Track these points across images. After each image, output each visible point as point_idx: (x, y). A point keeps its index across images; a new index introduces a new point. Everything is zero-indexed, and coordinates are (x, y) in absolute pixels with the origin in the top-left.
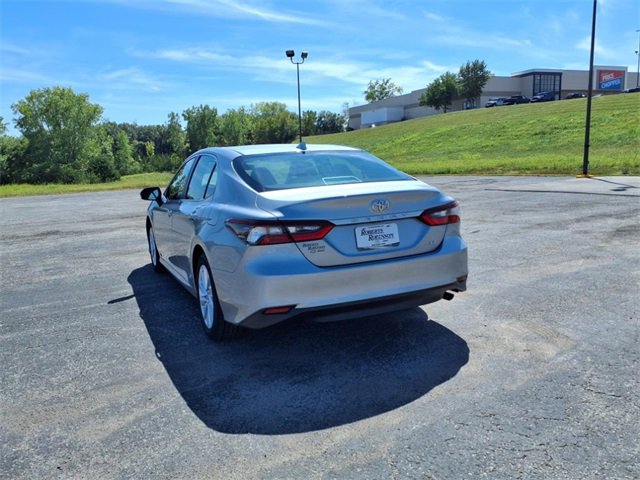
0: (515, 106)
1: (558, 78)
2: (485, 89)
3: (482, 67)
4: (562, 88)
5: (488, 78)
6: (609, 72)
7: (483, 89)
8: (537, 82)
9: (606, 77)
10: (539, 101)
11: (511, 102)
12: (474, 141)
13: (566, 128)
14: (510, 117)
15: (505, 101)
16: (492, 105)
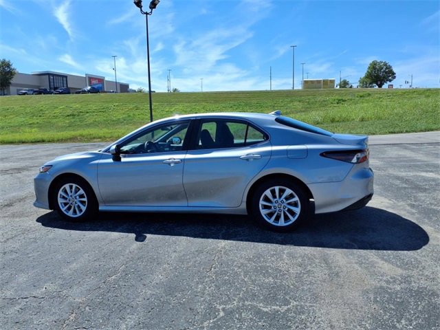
0: (43, 95)
1: (65, 79)
2: (13, 81)
3: (8, 65)
4: (69, 86)
5: (15, 73)
6: (95, 79)
7: (11, 81)
8: (52, 81)
9: (94, 82)
10: (60, 93)
11: (40, 92)
12: (20, 119)
13: (87, 113)
14: (43, 103)
15: (35, 92)
16: (24, 94)
